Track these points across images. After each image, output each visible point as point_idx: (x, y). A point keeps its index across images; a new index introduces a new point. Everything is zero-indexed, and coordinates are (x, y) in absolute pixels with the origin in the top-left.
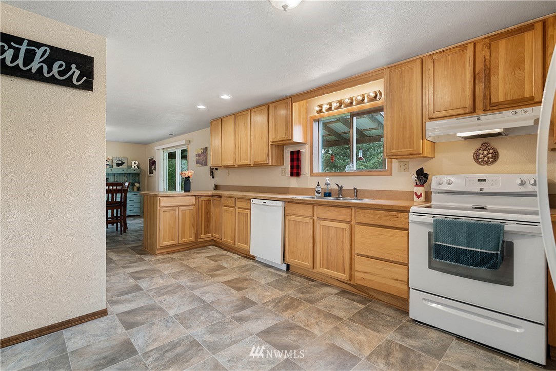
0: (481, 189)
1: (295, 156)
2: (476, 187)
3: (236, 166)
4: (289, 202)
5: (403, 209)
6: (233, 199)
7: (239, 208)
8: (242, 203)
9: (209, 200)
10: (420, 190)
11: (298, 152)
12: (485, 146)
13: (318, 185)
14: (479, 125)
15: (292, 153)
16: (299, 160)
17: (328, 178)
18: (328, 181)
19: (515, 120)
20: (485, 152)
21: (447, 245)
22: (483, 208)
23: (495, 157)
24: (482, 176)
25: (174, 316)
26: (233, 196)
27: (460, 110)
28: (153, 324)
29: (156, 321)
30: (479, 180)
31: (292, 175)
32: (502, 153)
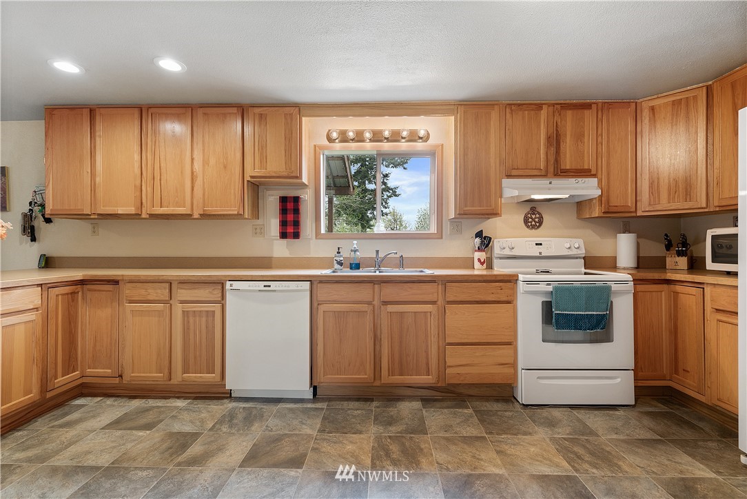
0: (540, 253)
1: (290, 206)
2: (535, 251)
3: (143, 216)
4: (321, 282)
5: (488, 279)
6: (167, 285)
7: (182, 302)
8: (196, 291)
9: (73, 293)
10: (482, 255)
11: (296, 200)
12: (533, 210)
13: (339, 253)
14: (549, 189)
15: (283, 200)
16: (297, 211)
17: (355, 242)
18: (355, 246)
19: (576, 189)
20: (534, 216)
21: (567, 313)
22: (548, 272)
23: (541, 223)
24: (539, 240)
26: (164, 278)
27: (535, 171)
30: (537, 244)
31: (283, 235)
32: (546, 218)
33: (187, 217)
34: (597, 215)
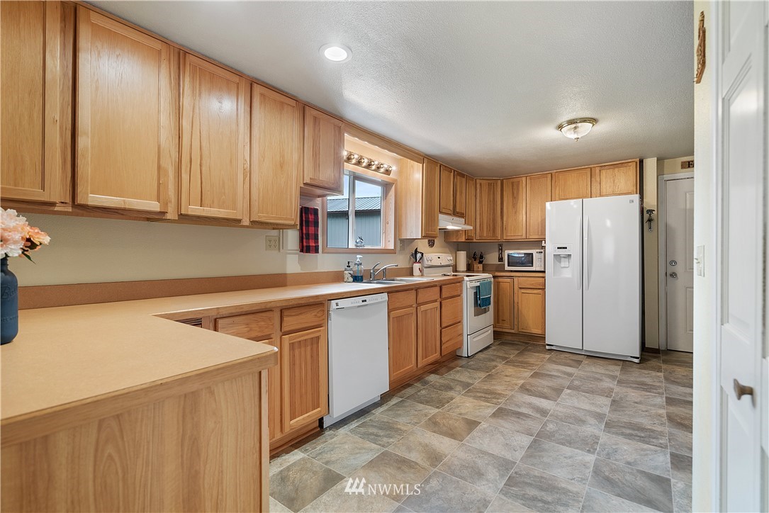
1: (311, 217)
2: (439, 262)
6: (278, 313)
8: (302, 317)
11: (316, 212)
13: (349, 266)
14: (452, 223)
15: (306, 211)
16: (316, 224)
17: (358, 256)
18: (358, 260)
25: (593, 453)
28: (629, 463)
29: (621, 464)
30: (438, 257)
31: (307, 249)
32: (435, 241)
33: (234, 222)
34: (464, 240)
